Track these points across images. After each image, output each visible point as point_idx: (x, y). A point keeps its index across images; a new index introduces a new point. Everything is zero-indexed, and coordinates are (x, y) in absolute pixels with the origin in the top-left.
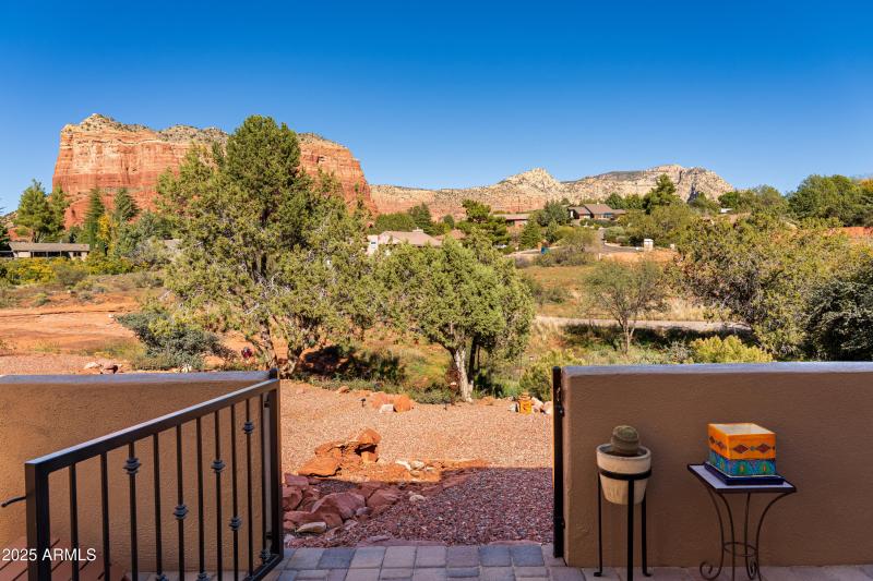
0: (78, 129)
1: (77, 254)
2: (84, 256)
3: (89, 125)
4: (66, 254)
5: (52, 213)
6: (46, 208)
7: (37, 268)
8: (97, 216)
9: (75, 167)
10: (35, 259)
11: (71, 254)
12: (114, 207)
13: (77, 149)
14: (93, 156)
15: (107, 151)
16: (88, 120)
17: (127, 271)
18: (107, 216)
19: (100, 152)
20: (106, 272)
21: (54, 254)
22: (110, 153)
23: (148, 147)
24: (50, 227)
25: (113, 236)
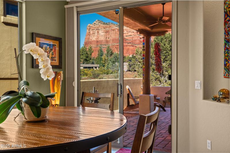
0: (92, 25)
1: (96, 67)
2: (98, 68)
3: (95, 24)
4: (92, 68)
5: (88, 54)
6: (87, 53)
7: (86, 72)
8: (101, 56)
9: (91, 38)
10: (85, 69)
11: (94, 68)
12: (106, 52)
13: (91, 32)
14: (96, 34)
15: (100, 32)
16: (95, 22)
17: (111, 73)
18: (104, 55)
19: (98, 33)
20: (105, 74)
21: (89, 68)
22: (102, 33)
23: (113, 30)
24: (87, 59)
25: (106, 62)
